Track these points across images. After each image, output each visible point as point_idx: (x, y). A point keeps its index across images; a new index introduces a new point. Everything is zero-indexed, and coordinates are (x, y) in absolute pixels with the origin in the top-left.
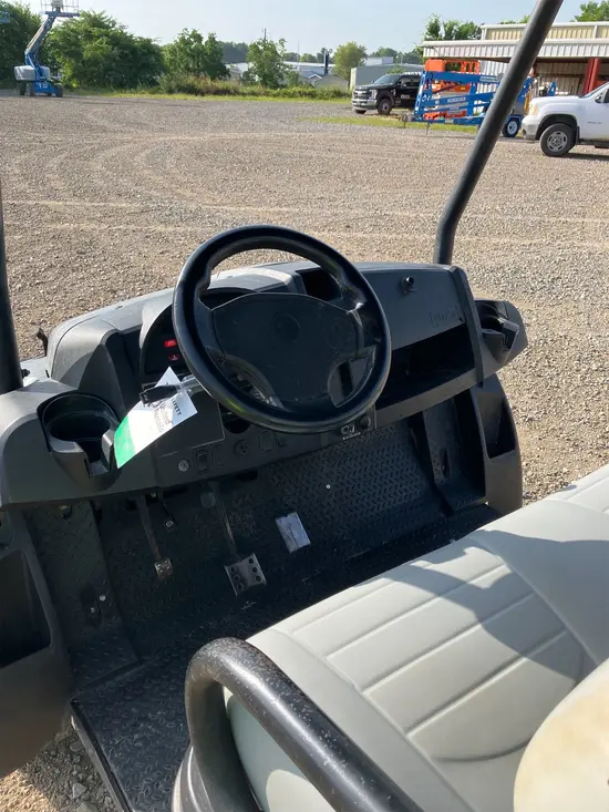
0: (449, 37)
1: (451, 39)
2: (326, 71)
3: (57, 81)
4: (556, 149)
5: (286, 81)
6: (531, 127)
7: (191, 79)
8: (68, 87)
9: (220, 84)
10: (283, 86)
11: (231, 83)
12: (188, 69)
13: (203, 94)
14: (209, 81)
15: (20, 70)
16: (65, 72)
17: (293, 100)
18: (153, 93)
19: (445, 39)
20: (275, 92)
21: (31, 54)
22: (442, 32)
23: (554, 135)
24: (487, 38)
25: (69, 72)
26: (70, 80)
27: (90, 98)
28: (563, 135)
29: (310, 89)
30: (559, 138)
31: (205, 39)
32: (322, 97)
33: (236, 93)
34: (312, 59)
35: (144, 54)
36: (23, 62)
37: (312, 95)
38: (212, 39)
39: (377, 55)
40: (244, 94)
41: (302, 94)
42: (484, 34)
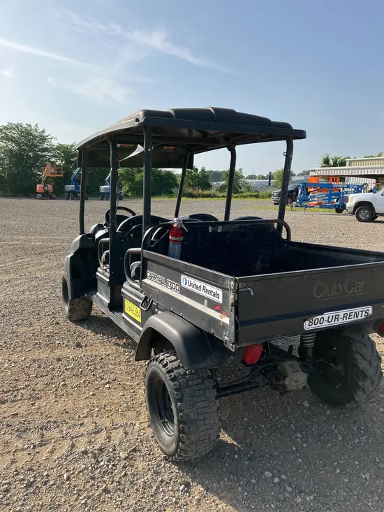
0: (335, 165)
1: (336, 166)
2: (270, 184)
3: (121, 193)
4: (364, 218)
5: (243, 190)
6: (350, 207)
7: (190, 190)
8: (126, 196)
9: (206, 192)
10: (241, 192)
11: (212, 191)
12: (190, 185)
13: (196, 198)
14: (200, 191)
15: (103, 188)
16: (126, 188)
17: (245, 199)
18: (169, 197)
19: (333, 166)
20: (236, 195)
21: (109, 180)
22: (331, 162)
23: (362, 211)
24: (350, 165)
25: (128, 189)
26: (128, 192)
27: (135, 200)
28: (367, 211)
29: (256, 193)
30: (365, 213)
31: (200, 170)
32: (262, 197)
33: (214, 196)
34: (263, 178)
35: (166, 178)
36: (104, 184)
37: (257, 197)
38: (203, 170)
39: (299, 175)
40: (218, 197)
41: (251, 196)
42: (347, 163)
